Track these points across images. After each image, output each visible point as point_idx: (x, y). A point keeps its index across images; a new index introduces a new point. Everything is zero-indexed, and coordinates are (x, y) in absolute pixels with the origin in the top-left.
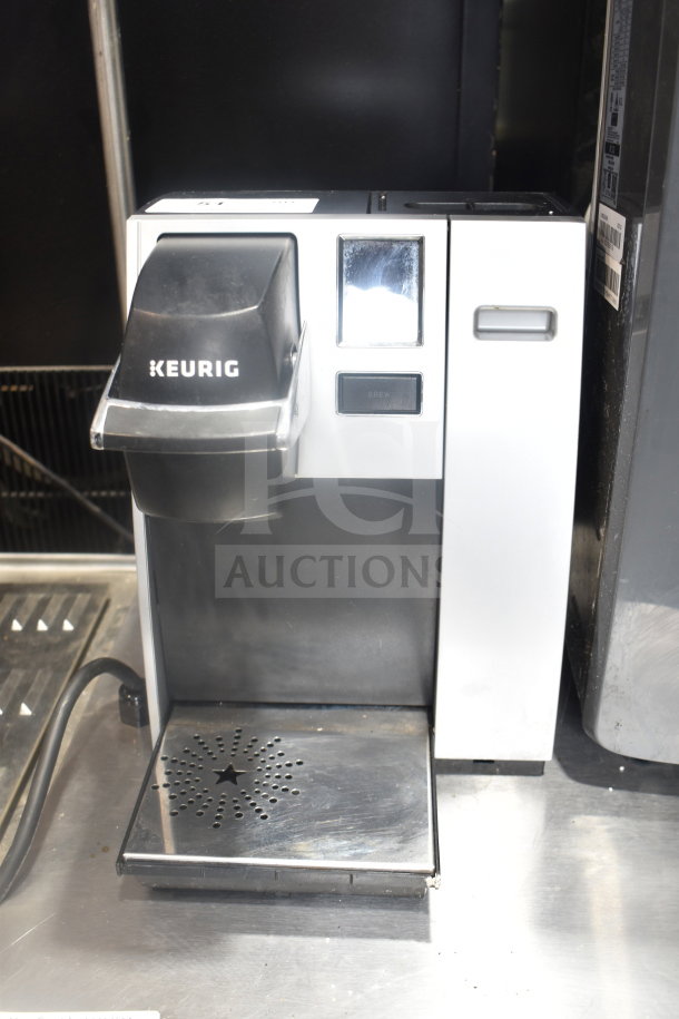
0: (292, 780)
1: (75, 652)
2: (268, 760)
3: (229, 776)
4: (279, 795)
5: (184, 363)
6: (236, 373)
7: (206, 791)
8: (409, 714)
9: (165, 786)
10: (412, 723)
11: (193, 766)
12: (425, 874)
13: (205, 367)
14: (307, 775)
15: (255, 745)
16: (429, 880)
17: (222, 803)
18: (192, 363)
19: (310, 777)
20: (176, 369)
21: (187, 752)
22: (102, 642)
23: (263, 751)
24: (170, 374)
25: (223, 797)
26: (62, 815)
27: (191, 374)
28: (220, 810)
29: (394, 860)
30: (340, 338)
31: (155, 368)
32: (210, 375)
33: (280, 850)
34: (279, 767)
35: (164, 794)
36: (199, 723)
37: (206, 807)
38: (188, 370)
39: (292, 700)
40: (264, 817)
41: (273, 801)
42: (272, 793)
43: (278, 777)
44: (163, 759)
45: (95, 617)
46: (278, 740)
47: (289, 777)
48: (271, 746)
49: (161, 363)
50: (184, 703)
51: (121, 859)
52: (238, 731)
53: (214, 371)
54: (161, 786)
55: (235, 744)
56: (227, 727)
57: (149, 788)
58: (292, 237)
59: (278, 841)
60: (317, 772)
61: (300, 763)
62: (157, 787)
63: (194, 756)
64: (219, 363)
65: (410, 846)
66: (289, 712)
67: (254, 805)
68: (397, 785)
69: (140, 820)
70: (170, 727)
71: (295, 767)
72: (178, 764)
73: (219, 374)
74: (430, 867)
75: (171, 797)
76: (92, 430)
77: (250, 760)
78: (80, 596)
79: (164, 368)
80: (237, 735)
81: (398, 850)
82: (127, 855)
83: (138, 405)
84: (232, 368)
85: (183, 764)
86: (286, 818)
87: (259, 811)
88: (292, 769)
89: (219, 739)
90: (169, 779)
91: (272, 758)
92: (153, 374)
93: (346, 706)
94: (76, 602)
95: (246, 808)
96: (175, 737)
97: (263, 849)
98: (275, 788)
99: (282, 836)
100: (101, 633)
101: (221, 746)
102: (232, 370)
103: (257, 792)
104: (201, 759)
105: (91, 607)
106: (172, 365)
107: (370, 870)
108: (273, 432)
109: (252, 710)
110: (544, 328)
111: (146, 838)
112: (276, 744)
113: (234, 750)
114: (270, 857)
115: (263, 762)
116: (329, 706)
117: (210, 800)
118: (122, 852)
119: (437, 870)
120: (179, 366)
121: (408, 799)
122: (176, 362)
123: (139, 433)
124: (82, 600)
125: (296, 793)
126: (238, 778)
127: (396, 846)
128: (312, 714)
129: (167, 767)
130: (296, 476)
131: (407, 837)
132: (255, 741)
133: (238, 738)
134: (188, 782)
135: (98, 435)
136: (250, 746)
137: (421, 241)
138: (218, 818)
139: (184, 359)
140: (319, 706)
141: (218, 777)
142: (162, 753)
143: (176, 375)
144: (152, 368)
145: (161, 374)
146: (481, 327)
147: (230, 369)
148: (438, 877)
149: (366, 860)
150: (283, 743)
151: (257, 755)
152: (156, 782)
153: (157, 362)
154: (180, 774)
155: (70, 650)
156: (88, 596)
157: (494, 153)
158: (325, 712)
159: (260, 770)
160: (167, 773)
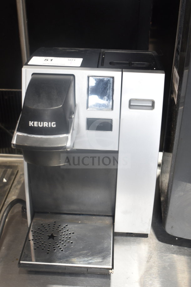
0: (71, 239)
1: (7, 190)
2: (64, 232)
3: (52, 237)
4: (67, 243)
5: (39, 123)
6: (55, 126)
7: (45, 242)
8: (107, 218)
9: (32, 240)
10: (108, 220)
11: (41, 233)
12: (109, 269)
13: (46, 124)
14: (75, 237)
15: (60, 227)
16: (110, 271)
17: (50, 246)
18: (42, 123)
19: (76, 238)
20: (37, 124)
21: (39, 229)
22: (16, 186)
23: (62, 229)
24: (35, 126)
25: (50, 244)
26: (4, 248)
27: (42, 126)
28: (49, 248)
29: (100, 265)
30: (87, 107)
31: (31, 124)
32: (47, 126)
33: (67, 261)
34: (67, 234)
35: (32, 243)
36: (43, 219)
37: (45, 247)
38: (41, 125)
39: (71, 213)
40: (62, 250)
41: (65, 245)
42: (65, 243)
43: (67, 237)
44: (32, 231)
45: (14, 177)
46: (67, 225)
47: (70, 238)
48: (64, 227)
49: (33, 122)
50: (38, 212)
51: (19, 263)
52: (55, 222)
53: (48, 125)
54: (31, 240)
55: (54, 226)
56: (51, 221)
57: (27, 240)
58: (73, 76)
59: (66, 258)
60: (78, 236)
61: (73, 233)
62: (30, 240)
63: (41, 230)
64: (50, 123)
65: (105, 260)
66: (71, 216)
67: (59, 246)
68: (102, 241)
69: (25, 251)
70: (34, 220)
71: (72, 234)
72: (36, 233)
73: (50, 126)
74: (111, 267)
75: (34, 244)
76: (12, 143)
77: (58, 232)
78: (9, 170)
79: (33, 124)
80: (54, 223)
81: (102, 262)
82: (21, 262)
83: (25, 135)
84: (54, 124)
85: (38, 233)
86: (69, 251)
87: (60, 248)
88: (71, 235)
89: (49, 225)
90: (33, 238)
91: (65, 231)
92: (30, 125)
93: (88, 215)
94: (7, 172)
95: (57, 248)
96: (35, 224)
97: (62, 261)
98: (66, 241)
99: (67, 257)
100: (15, 183)
101: (49, 227)
102: (54, 125)
103: (60, 242)
104: (43, 231)
105: (12, 174)
106: (36, 123)
107: (93, 268)
108: (65, 145)
109: (59, 215)
110: (151, 105)
111: (27, 257)
112: (66, 227)
113: (53, 228)
114: (64, 263)
115: (62, 232)
116: (83, 215)
117: (46, 245)
118: (20, 261)
119: (113, 268)
120: (38, 123)
121: (106, 245)
122: (37, 122)
123: (26, 144)
124: (9, 171)
125: (72, 243)
126: (54, 238)
127: (101, 260)
128: (77, 217)
129: (33, 234)
130: (73, 148)
131: (104, 257)
132: (60, 225)
133: (54, 224)
134: (39, 239)
135: (14, 144)
136: (58, 227)
137: (113, 78)
138: (48, 250)
139: (39, 121)
140: (80, 214)
141: (48, 237)
142: (31, 229)
143: (37, 126)
144: (30, 124)
145: (33, 125)
146: (131, 104)
147: (53, 125)
148: (113, 270)
149: (92, 265)
150: (68, 226)
151: (60, 230)
152: (29, 239)
153: (31, 122)
154: (37, 236)
155: (5, 189)
156: (11, 170)
157: (151, 23)
158: (81, 216)
159: (61, 235)
160: (33, 236)
